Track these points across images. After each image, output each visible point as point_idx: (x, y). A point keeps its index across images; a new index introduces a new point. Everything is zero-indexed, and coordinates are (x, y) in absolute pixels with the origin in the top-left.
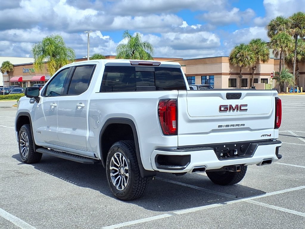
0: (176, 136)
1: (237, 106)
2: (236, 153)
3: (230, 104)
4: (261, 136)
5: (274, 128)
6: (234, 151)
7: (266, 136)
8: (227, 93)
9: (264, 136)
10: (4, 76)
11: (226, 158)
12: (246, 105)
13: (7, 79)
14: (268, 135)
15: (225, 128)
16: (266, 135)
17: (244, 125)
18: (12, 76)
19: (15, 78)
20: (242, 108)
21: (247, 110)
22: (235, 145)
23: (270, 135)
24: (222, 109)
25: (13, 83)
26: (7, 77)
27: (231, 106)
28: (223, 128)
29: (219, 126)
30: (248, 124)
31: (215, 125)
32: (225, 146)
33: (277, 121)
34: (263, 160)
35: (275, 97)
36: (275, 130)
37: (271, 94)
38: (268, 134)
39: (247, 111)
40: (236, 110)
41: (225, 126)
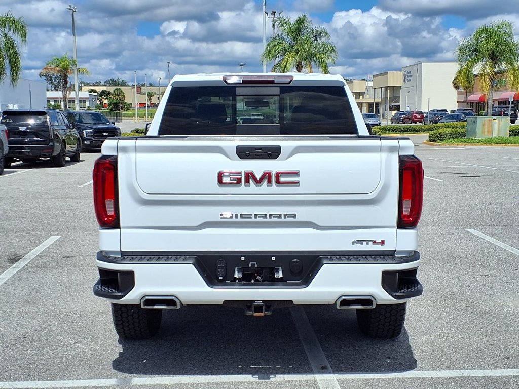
0: (118, 231)
1: (267, 175)
2: (280, 275)
3: (248, 170)
4: (353, 243)
5: (398, 228)
6: (273, 271)
7: (368, 244)
8: (237, 147)
9: (362, 244)
10: (459, 94)
11: (253, 284)
12: (296, 173)
13: (463, 98)
14: (374, 242)
15: (239, 220)
16: (367, 242)
17: (294, 216)
18: (472, 92)
19: (475, 97)
20: (282, 179)
21: (297, 183)
22: (274, 258)
23: (383, 242)
24: (226, 180)
25: (472, 103)
26: (463, 94)
27: (250, 176)
28: (234, 220)
32: (243, 258)
33: (406, 212)
34: (341, 296)
35: (400, 154)
36: (400, 231)
37: (380, 149)
38: (374, 240)
39: (299, 186)
40: (265, 182)
41: (239, 216)
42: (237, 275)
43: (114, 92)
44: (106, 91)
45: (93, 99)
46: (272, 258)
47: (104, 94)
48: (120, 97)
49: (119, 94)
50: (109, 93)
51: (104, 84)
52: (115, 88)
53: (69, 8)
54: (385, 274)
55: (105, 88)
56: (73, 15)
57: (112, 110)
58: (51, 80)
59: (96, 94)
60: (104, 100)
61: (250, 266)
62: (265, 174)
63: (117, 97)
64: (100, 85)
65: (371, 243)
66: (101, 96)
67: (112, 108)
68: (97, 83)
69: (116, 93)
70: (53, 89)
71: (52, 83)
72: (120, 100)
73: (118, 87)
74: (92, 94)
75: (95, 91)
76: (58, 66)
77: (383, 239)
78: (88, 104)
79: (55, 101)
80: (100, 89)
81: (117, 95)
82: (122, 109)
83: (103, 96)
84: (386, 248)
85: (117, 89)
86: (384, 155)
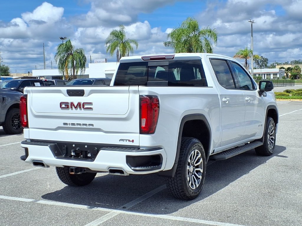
0: (28, 129)
1: (79, 104)
2: (90, 155)
3: (72, 101)
4: (120, 140)
6: (86, 153)
7: (126, 141)
8: (67, 90)
9: (124, 141)
12: (90, 104)
14: (129, 141)
15: (71, 126)
16: (126, 140)
17: (92, 125)
20: (85, 106)
22: (86, 146)
23: (133, 141)
24: (63, 106)
27: (72, 104)
28: (68, 126)
29: (65, 124)
30: (97, 124)
31: (60, 123)
32: (74, 145)
33: (144, 125)
34: (110, 167)
35: (140, 94)
36: (141, 135)
37: (129, 92)
38: (129, 139)
39: (92, 110)
40: (79, 108)
41: (70, 124)
42: (73, 154)
43: (294, 68)
44: (290, 67)
45: (282, 72)
46: (85, 146)
47: (289, 69)
48: (298, 71)
49: (297, 69)
50: (292, 69)
51: (290, 63)
52: (295, 66)
53: (250, 21)
54: (128, 157)
55: (290, 66)
56: (252, 25)
57: (292, 79)
58: (258, 62)
59: (284, 70)
60: (289, 73)
61: (77, 150)
62: (78, 103)
63: (296, 71)
64: (287, 64)
65: (128, 141)
66: (287, 70)
67: (293, 78)
68: (286, 63)
69: (295, 68)
70: (259, 67)
71: (258, 64)
72: (298, 72)
73: (297, 65)
74: (282, 69)
75: (283, 68)
76: (242, 54)
77: (133, 139)
78: (278, 76)
79: (259, 75)
80: (286, 67)
81: (296, 70)
82: (299, 78)
83: (289, 71)
84: (135, 144)
85: (296, 67)
86: (131, 95)
